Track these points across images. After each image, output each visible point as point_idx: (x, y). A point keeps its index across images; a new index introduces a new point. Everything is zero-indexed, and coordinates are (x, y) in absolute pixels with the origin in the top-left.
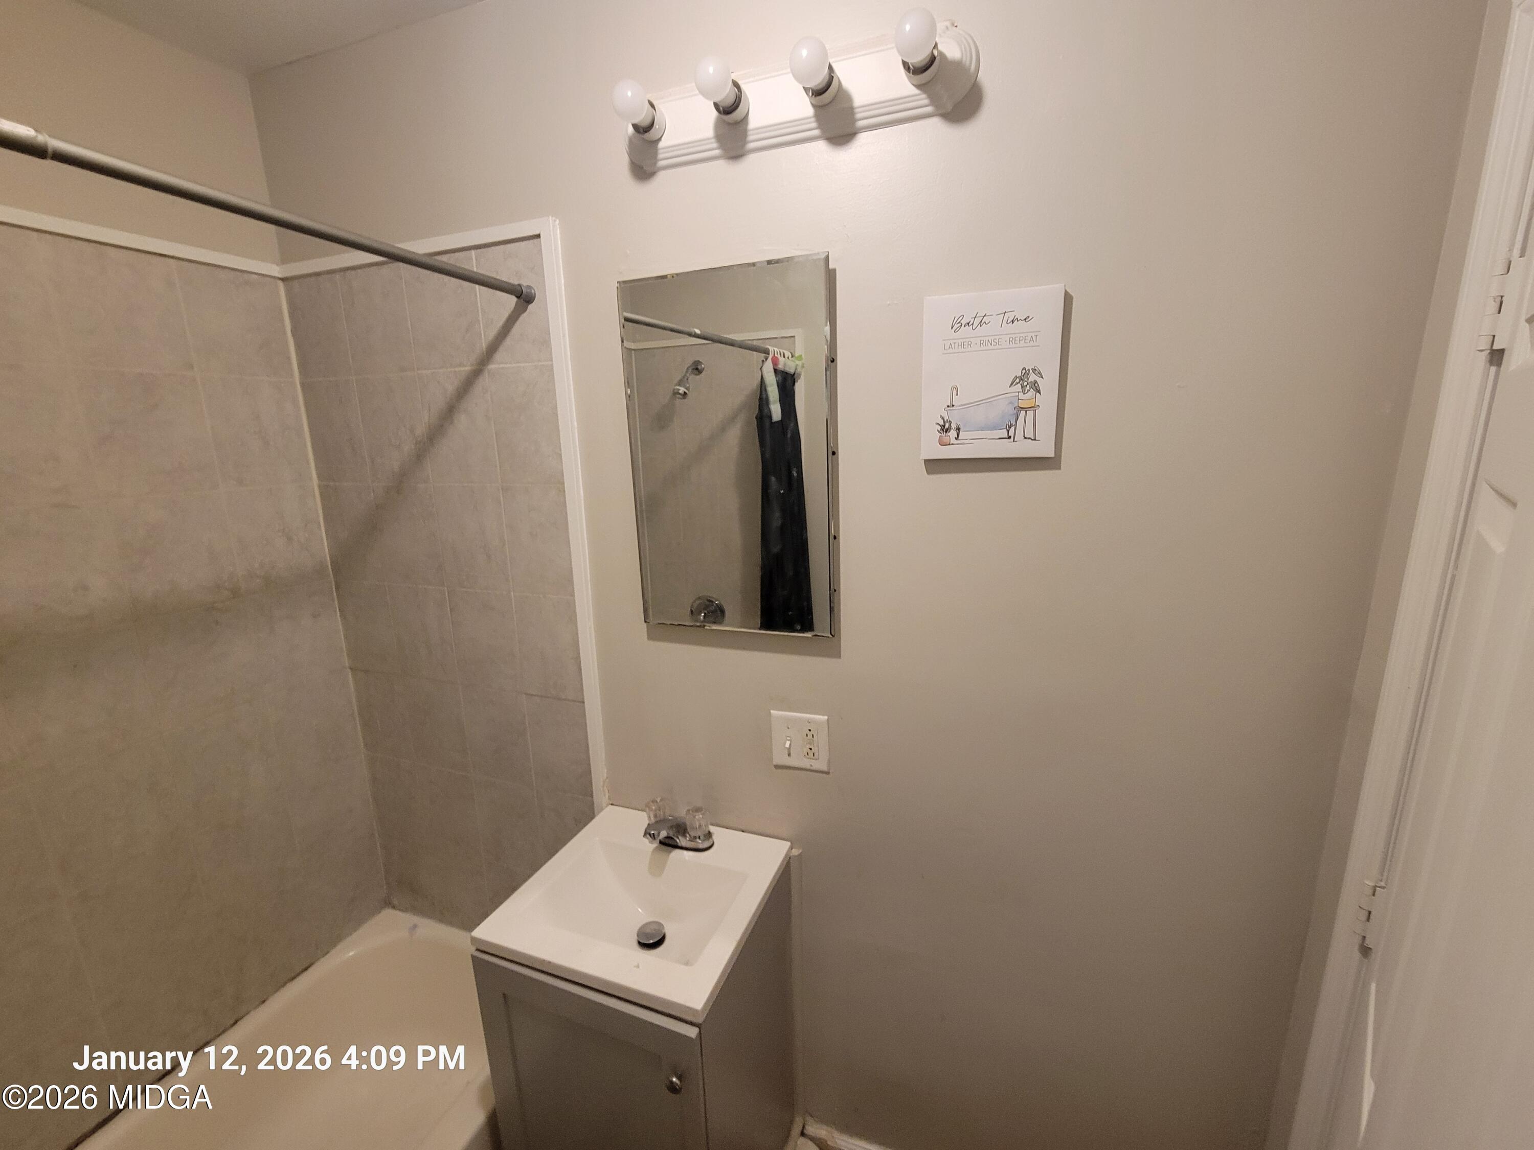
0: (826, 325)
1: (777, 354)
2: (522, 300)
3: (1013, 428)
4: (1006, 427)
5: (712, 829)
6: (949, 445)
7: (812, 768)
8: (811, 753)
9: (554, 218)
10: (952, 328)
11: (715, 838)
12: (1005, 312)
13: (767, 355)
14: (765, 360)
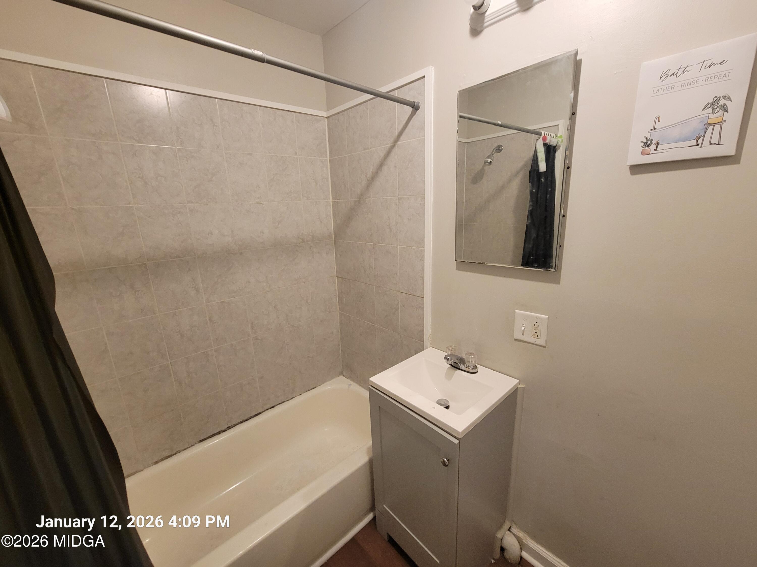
0: (572, 92)
1: (546, 135)
2: (414, 109)
3: (701, 138)
4: (696, 138)
5: (478, 366)
6: (649, 154)
7: (535, 343)
8: (536, 335)
9: (432, 66)
10: (660, 79)
11: (479, 370)
12: (704, 61)
13: (540, 136)
14: (538, 139)
